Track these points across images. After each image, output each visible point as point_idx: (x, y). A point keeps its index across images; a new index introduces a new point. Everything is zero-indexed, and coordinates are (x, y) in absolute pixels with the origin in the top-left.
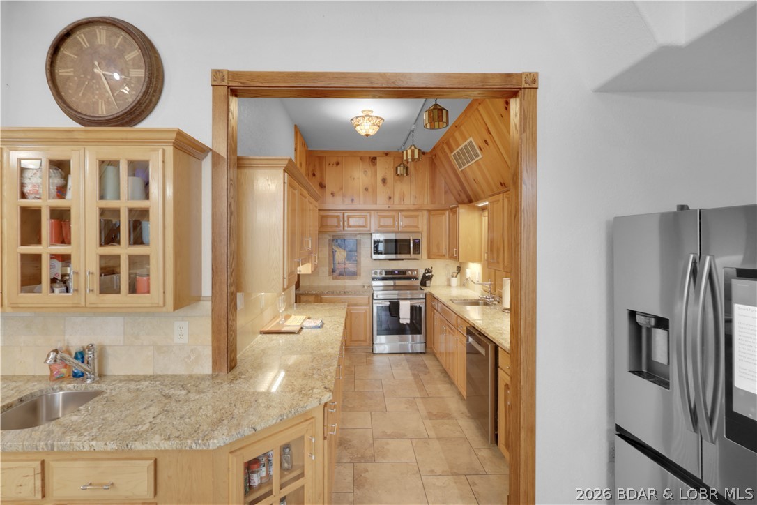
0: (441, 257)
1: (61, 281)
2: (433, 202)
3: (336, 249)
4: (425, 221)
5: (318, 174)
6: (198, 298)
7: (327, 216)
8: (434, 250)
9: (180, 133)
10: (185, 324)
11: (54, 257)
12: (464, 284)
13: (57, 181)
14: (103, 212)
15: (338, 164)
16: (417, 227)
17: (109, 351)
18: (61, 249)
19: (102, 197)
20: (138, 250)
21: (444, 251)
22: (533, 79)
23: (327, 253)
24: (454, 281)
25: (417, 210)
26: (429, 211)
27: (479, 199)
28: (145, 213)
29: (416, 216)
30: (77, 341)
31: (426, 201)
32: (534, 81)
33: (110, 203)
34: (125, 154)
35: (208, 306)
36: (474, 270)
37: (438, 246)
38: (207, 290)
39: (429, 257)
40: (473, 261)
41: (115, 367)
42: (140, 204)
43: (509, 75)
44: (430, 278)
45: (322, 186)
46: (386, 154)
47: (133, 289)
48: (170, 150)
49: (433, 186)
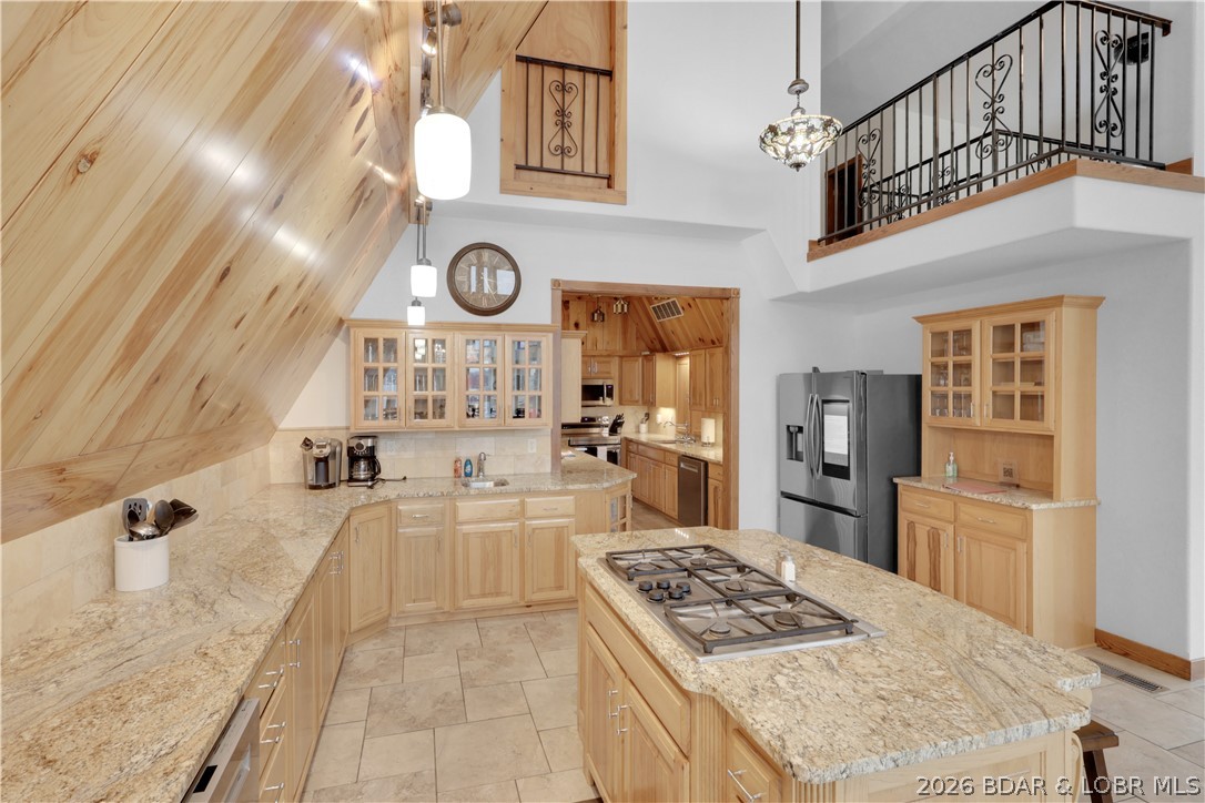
0: (634, 403)
2: (624, 348)
4: (617, 367)
8: (627, 396)
10: (534, 440)
12: (652, 429)
16: (608, 373)
17: (486, 459)
21: (637, 395)
22: (737, 292)
24: (644, 427)
25: (609, 356)
26: (621, 357)
27: (677, 350)
29: (609, 362)
30: (466, 454)
31: (618, 346)
32: (738, 293)
36: (666, 415)
37: (631, 392)
39: (621, 404)
40: (667, 406)
41: (489, 468)
43: (724, 289)
44: (621, 424)
46: (579, 298)
49: (625, 333)
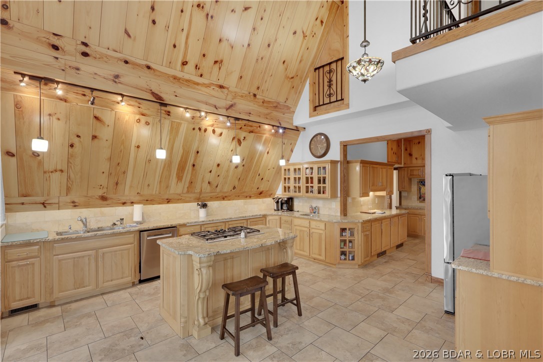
1: (312, 192)
3: (421, 186)
5: (408, 149)
6: (337, 197)
7: (413, 170)
9: (331, 160)
10: (334, 203)
11: (311, 186)
13: (311, 171)
14: (318, 177)
15: (419, 143)
17: (320, 208)
18: (312, 185)
19: (318, 174)
20: (324, 185)
22: (429, 131)
23: (416, 189)
28: (325, 177)
30: (314, 206)
33: (319, 176)
34: (322, 165)
35: (339, 199)
38: (339, 195)
41: (321, 212)
42: (324, 176)
45: (411, 155)
47: (323, 193)
48: (330, 164)
